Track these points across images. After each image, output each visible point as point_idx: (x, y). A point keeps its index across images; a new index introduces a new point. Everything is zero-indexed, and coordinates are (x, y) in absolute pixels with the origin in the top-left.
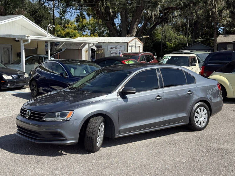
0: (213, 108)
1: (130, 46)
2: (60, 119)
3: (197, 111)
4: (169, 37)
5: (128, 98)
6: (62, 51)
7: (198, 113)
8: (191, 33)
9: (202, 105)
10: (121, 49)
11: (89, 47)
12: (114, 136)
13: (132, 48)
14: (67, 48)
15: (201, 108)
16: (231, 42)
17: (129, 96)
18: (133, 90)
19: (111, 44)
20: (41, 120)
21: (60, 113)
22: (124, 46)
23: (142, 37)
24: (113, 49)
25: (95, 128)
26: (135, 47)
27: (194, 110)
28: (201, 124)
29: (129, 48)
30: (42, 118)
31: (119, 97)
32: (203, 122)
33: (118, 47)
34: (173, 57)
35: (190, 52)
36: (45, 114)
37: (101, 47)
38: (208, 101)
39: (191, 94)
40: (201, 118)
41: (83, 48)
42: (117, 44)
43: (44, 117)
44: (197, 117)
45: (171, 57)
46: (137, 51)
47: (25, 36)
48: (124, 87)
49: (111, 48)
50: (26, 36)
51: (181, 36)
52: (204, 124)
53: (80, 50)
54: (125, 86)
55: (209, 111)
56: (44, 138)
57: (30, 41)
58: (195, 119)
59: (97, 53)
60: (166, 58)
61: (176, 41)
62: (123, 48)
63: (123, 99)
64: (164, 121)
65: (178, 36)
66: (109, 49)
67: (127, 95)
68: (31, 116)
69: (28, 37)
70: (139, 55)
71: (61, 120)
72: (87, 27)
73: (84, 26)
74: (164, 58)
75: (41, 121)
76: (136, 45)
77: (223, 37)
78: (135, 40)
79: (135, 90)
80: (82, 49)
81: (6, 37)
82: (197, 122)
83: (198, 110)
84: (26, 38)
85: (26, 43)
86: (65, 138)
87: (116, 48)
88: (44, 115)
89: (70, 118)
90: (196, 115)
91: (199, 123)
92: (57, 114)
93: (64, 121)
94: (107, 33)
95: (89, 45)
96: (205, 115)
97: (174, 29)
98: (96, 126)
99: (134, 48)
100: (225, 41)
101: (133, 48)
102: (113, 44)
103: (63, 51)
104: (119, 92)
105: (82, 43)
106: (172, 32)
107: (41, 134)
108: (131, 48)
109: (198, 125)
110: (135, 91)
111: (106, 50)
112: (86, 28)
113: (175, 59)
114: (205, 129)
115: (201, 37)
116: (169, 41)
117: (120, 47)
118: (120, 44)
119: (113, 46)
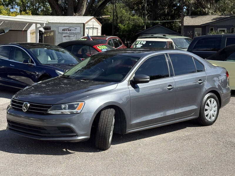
0: (223, 100)
1: (87, 28)
2: (67, 111)
3: (207, 103)
4: (121, 17)
5: (140, 87)
6: (4, 32)
7: (208, 105)
8: (148, 13)
9: (212, 96)
10: (76, 32)
11: (37, 28)
12: (126, 131)
14: (11, 29)
15: (211, 100)
16: (200, 25)
17: (141, 85)
18: (147, 78)
19: (62, 25)
20: (46, 113)
21: (68, 105)
22: (79, 28)
23: (101, 17)
24: (66, 32)
25: (109, 122)
26: (93, 29)
27: (204, 103)
28: (211, 118)
29: (86, 30)
30: (47, 110)
31: (130, 86)
32: (213, 116)
33: (71, 28)
34: (148, 42)
35: (162, 36)
36: (51, 107)
37: (50, 29)
38: (218, 92)
39: (202, 83)
40: (211, 110)
41: (28, 29)
42: (71, 25)
43: (48, 110)
44: (207, 110)
45: (145, 42)
46: (95, 34)
48: (134, 75)
49: (63, 30)
51: (136, 17)
52: (213, 118)
53: (25, 32)
54: (135, 73)
55: (219, 103)
56: (49, 134)
58: (205, 112)
59: (45, 36)
60: (139, 42)
61: (130, 22)
62: (78, 30)
63: (134, 89)
64: (175, 114)
65: (132, 16)
66: (61, 31)
67: (138, 85)
68: (29, 108)
70: (107, 39)
71: (70, 113)
72: (16, 2)
74: (137, 43)
75: (45, 115)
76: (94, 27)
77: (190, 18)
78: (92, 20)
79: (148, 78)
80: (27, 31)
82: (207, 116)
83: (208, 101)
86: (76, 133)
87: (69, 30)
88: (49, 107)
89: (81, 110)
90: (206, 107)
91: (209, 116)
92: (63, 106)
93: (72, 114)
94: (43, 10)
95: (36, 26)
96: (215, 107)
97: (127, 8)
98: (110, 119)
100: (192, 24)
101: (91, 31)
102: (66, 25)
103: (6, 32)
104: (130, 81)
105: (26, 23)
106: (124, 11)
107: (46, 130)
108: (89, 31)
109: (207, 118)
110: (148, 80)
111: (57, 33)
112: (14, 3)
113: (150, 44)
114: (214, 124)
115: (161, 18)
116: (121, 22)
117: (74, 29)
118: (74, 25)
119: (66, 28)
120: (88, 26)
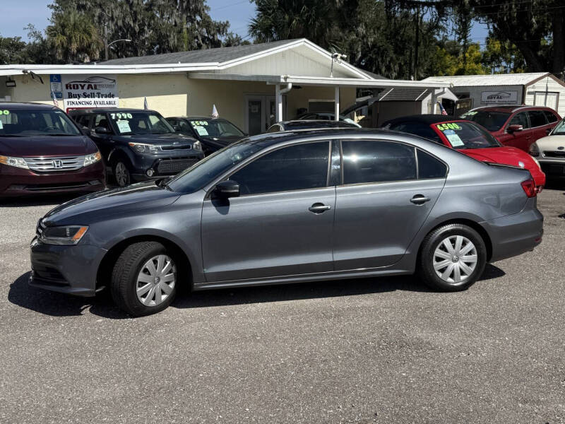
1: (529, 93)
3: (440, 243)
5: (231, 205)
7: (444, 249)
9: (460, 230)
10: (510, 99)
11: (433, 96)
12: (192, 285)
13: (537, 96)
15: (456, 238)
17: (235, 201)
19: (489, 89)
22: (516, 93)
26: (546, 95)
28: (456, 277)
29: (529, 97)
32: (462, 273)
33: (502, 94)
36: (45, 229)
38: (479, 223)
39: (424, 202)
40: (456, 261)
41: (424, 98)
42: (502, 89)
44: (443, 260)
47: (279, 77)
49: (488, 98)
50: (283, 76)
52: (463, 278)
53: (418, 103)
57: (290, 86)
58: (435, 263)
59: (458, 108)
62: (514, 96)
63: (216, 207)
66: (485, 99)
67: (229, 199)
69: (286, 78)
70: (513, 111)
71: (62, 244)
73: (497, 54)
76: (549, 90)
78: (545, 79)
80: (421, 101)
81: (252, 80)
82: (442, 271)
83: (446, 241)
84: (282, 80)
85: (284, 91)
86: (66, 281)
89: (79, 240)
90: (439, 253)
91: (448, 272)
93: (66, 245)
96: (469, 254)
99: (544, 96)
101: (540, 97)
102: (494, 89)
104: (213, 192)
108: (535, 97)
109: (444, 277)
111: (478, 102)
117: (508, 95)
118: (507, 88)
119: (492, 93)
120: (532, 90)
